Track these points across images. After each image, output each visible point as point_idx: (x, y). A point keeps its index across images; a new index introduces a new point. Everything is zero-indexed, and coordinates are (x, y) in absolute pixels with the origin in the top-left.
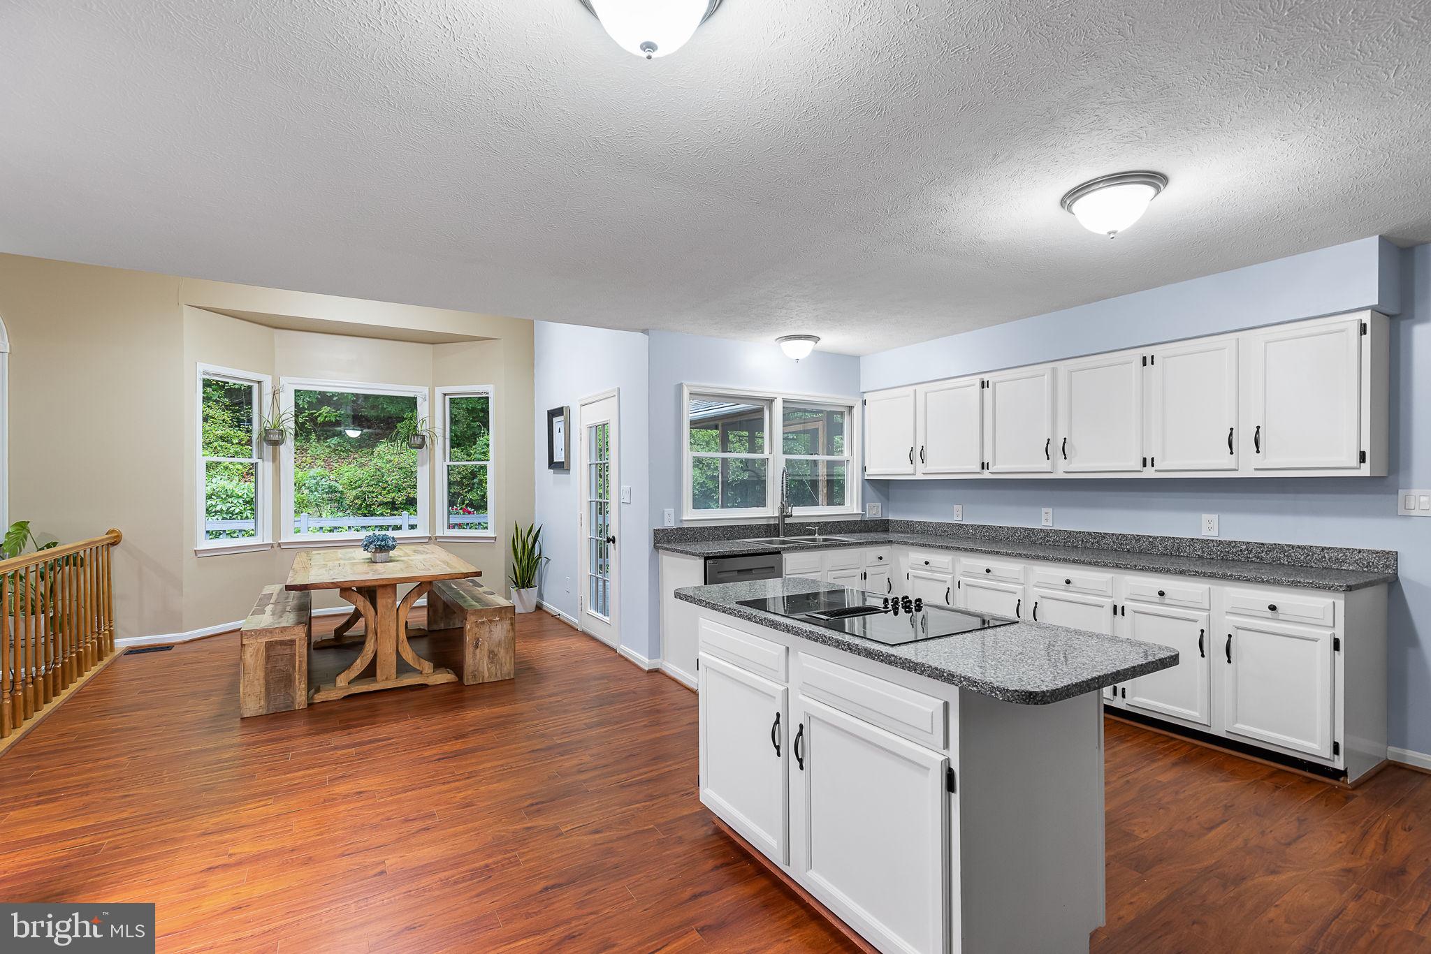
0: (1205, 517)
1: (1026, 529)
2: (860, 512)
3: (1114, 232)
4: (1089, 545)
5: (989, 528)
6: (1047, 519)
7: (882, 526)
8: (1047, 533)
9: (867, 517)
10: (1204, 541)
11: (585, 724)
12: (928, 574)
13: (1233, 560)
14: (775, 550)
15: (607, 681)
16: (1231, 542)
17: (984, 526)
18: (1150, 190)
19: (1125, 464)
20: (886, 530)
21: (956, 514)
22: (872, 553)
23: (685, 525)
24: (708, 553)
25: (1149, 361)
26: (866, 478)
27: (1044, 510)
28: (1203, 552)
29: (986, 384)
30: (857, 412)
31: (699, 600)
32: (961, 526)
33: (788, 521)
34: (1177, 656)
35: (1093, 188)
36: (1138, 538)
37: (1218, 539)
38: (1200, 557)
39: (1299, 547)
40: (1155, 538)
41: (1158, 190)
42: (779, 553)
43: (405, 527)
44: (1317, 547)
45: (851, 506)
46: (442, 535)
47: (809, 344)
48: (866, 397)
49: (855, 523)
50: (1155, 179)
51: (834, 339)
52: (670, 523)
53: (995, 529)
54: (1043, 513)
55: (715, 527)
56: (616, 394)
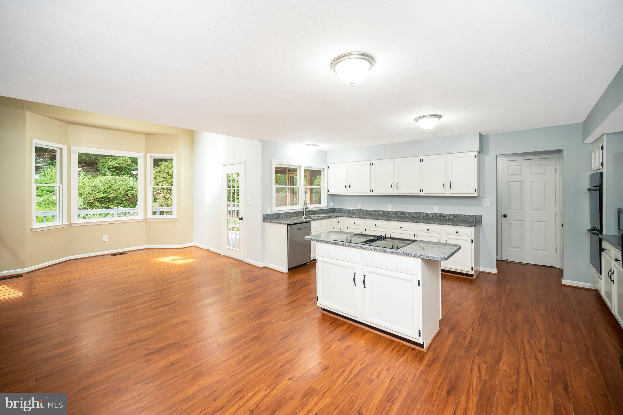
0: (435, 207)
1: (382, 211)
2: (327, 206)
3: (429, 129)
4: (402, 216)
5: (371, 211)
6: (389, 207)
7: (333, 211)
8: (389, 212)
9: (329, 208)
10: (435, 214)
11: (253, 288)
12: (355, 227)
13: (442, 219)
14: (308, 221)
15: (248, 273)
16: (442, 214)
17: (369, 210)
18: (438, 119)
19: (415, 191)
20: (334, 212)
21: (360, 206)
22: (335, 220)
23: (273, 213)
24: (289, 223)
25: (422, 161)
26: (329, 194)
27: (388, 205)
28: (435, 217)
29: (372, 164)
30: (326, 170)
31: (319, 240)
32: (361, 210)
33: (306, 210)
34: (461, 247)
35: (426, 117)
36: (417, 213)
37: (438, 213)
38: (434, 219)
39: (459, 215)
40: (421, 213)
41: (440, 118)
42: (309, 222)
43: (116, 214)
44: (463, 215)
45: (324, 205)
46: (150, 218)
47: (315, 148)
48: (329, 165)
49: (325, 210)
50: (439, 116)
51: (323, 146)
52: (268, 212)
53: (373, 211)
54: (388, 206)
55: (283, 213)
56: (244, 163)
